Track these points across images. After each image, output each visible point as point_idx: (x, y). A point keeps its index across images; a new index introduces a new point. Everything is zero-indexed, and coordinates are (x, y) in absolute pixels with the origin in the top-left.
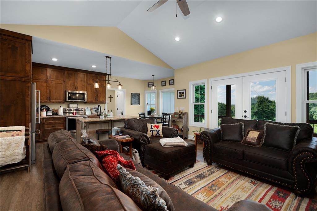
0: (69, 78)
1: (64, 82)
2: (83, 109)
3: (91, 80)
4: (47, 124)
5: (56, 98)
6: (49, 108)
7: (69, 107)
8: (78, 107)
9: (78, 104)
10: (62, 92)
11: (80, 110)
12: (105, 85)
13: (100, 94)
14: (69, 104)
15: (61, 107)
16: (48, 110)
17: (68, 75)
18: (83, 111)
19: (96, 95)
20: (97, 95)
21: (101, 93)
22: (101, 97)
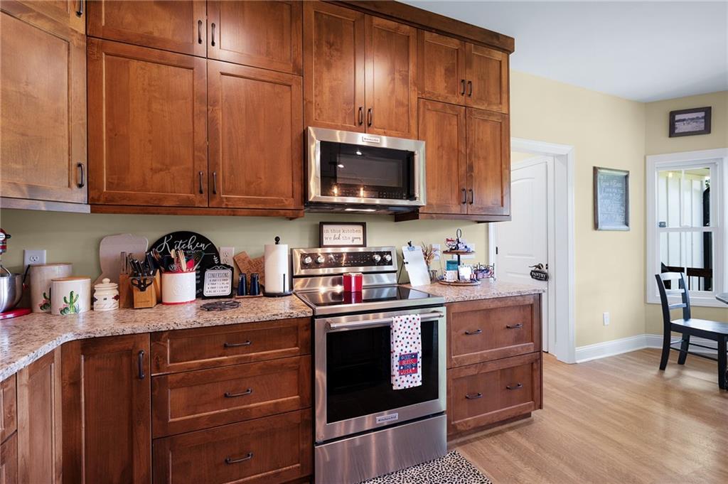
0: (325, 49)
1: (299, 71)
2: (389, 253)
3: (440, 72)
4: (188, 381)
5: (249, 184)
6: (213, 250)
7: (320, 245)
8: (364, 245)
9: (364, 225)
10: (287, 143)
11: (378, 258)
12: (504, 111)
13: (482, 164)
14: (322, 224)
15: (277, 240)
16: (206, 259)
17: (319, 26)
18: (390, 263)
19: (463, 169)
20: (471, 168)
21: (485, 159)
22: (486, 179)
